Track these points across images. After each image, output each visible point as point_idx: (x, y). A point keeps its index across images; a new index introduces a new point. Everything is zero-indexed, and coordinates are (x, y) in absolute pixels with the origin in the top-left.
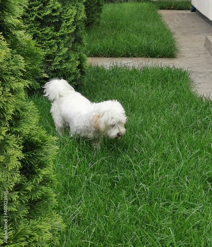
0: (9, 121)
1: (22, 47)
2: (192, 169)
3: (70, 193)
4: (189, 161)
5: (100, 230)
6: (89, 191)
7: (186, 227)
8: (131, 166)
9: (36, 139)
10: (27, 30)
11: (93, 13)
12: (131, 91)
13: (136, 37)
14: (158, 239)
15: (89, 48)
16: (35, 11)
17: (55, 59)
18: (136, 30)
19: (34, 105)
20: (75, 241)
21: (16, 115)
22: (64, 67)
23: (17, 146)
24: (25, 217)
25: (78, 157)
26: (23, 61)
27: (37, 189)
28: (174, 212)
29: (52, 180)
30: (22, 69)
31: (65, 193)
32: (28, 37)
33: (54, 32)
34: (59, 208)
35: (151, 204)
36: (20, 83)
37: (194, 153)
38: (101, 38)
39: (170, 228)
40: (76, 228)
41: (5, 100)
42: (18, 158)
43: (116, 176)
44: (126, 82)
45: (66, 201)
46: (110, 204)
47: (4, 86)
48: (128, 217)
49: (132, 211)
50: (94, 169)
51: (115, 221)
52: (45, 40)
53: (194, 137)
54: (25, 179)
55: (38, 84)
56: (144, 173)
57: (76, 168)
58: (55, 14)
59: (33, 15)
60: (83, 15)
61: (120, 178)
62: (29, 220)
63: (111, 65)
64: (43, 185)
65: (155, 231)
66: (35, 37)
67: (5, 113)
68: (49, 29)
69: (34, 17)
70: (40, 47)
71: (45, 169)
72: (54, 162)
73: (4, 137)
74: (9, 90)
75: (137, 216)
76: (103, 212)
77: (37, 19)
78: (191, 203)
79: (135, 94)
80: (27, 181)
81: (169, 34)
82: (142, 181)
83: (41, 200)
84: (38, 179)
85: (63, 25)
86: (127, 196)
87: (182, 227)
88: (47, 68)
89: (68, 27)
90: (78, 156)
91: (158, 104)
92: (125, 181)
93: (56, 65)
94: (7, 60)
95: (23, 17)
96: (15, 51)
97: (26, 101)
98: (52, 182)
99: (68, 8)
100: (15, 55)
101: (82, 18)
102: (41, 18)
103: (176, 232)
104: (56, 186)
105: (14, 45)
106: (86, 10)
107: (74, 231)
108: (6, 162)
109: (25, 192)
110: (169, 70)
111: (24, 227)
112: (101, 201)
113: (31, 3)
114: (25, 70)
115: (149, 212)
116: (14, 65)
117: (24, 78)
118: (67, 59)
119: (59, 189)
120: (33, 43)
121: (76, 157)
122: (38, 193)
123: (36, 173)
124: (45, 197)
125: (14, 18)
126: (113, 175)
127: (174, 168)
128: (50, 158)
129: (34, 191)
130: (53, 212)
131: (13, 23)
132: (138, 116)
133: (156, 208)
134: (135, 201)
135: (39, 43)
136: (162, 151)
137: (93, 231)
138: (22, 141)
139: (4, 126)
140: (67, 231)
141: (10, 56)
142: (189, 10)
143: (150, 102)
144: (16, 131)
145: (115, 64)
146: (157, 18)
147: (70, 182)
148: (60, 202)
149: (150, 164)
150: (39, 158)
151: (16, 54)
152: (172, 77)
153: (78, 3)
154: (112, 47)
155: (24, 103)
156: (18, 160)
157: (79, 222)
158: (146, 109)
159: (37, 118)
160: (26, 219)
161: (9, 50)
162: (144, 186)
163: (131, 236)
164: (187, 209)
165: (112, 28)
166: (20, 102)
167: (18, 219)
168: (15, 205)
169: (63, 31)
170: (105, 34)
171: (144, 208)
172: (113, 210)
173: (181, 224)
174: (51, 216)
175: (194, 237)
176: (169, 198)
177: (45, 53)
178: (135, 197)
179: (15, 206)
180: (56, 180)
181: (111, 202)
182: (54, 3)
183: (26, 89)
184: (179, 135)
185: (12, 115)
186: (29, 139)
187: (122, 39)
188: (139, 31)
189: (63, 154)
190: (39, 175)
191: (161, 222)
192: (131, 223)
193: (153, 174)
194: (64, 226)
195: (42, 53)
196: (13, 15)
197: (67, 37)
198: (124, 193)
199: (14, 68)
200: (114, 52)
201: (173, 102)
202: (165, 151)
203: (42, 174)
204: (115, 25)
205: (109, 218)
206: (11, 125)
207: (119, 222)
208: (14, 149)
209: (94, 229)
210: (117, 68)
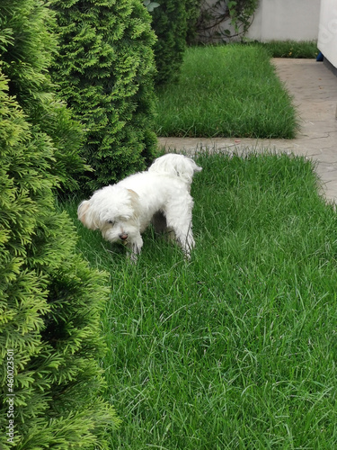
0: (26, 246)
1: (49, 120)
2: (318, 326)
3: (128, 366)
4: (313, 312)
5: (179, 428)
6: (160, 361)
7: (308, 424)
8: (231, 321)
9: (72, 276)
10: (57, 91)
11: (168, 63)
12: (232, 194)
13: (239, 103)
14: (270, 443)
15: (160, 122)
16: (71, 60)
17: (105, 140)
18: (240, 92)
19: (68, 217)
20: (137, 446)
21: (39, 234)
22: (118, 153)
23: (38, 291)
24: (40, 416)
25: (142, 305)
26: (51, 144)
27: (70, 365)
28: (292, 398)
29: (97, 346)
30: (48, 157)
31: (120, 366)
32: (60, 104)
33: (103, 94)
34: (108, 392)
35: (260, 385)
36: (45, 181)
37: (320, 299)
38: (181, 105)
39: (286, 425)
40: (138, 425)
41: (21, 209)
42: (39, 312)
43: (206, 337)
44: (223, 179)
45: (122, 379)
46: (195, 384)
47: (19, 186)
48: (225, 405)
49: (233, 395)
50: (169, 325)
51: (203, 413)
52: (87, 108)
53: (320, 271)
54: (48, 349)
55: (75, 182)
56: (250, 333)
57: (138, 323)
58: (105, 65)
59: (67, 66)
60: (151, 67)
61: (212, 340)
62: (48, 420)
63: (198, 150)
64: (81, 355)
65: (265, 430)
66: (71, 102)
67: (20, 231)
68: (94, 89)
69: (70, 69)
70: (79, 120)
71: (86, 328)
72: (102, 314)
73: (18, 275)
74: (27, 192)
75: (240, 403)
76: (183, 397)
77: (74, 74)
78: (316, 383)
79: (237, 199)
80: (52, 353)
81: (286, 98)
82: (247, 346)
83: (77, 382)
84: (72, 347)
85: (118, 83)
86: (224, 371)
87: (304, 424)
88: (91, 154)
89: (126, 86)
90: (142, 302)
91: (270, 217)
92: (222, 346)
93: (105, 150)
94: (24, 143)
95: (52, 70)
96: (37, 127)
97: (56, 211)
98: (97, 350)
99: (126, 55)
100: (37, 134)
101: (150, 72)
102: (80, 71)
103: (294, 432)
104: (103, 356)
105: (36, 116)
106: (156, 58)
107: (134, 430)
108: (19, 320)
109: (47, 372)
110: (286, 159)
111: (39, 432)
112: (180, 379)
113: (64, 46)
114: (54, 159)
115: (258, 397)
116: (36, 151)
117: (53, 172)
118: (125, 141)
119: (109, 360)
120: (68, 113)
121: (139, 305)
122: (71, 371)
123: (70, 336)
124: (83, 377)
125: (35, 72)
126: (202, 335)
127: (292, 323)
128: (95, 308)
129: (64, 368)
130: (98, 400)
131: (34, 81)
132: (243, 236)
133: (267, 391)
134: (238, 379)
135: (77, 114)
136: (275, 295)
137: (167, 429)
138: (47, 282)
139: (18, 256)
140: (123, 430)
141: (29, 135)
142: (313, 58)
143: (259, 212)
144: (38, 264)
145: (204, 149)
146: (269, 72)
147: (128, 347)
148: (111, 381)
149: (259, 316)
150: (76, 310)
151: (39, 132)
152: (290, 171)
153: (143, 47)
154: (200, 121)
155: (52, 213)
156: (40, 317)
157: (143, 415)
158: (253, 223)
159: (74, 240)
160: (43, 419)
161: (27, 126)
162: (250, 353)
163: (231, 438)
164: (311, 392)
165: (200, 87)
166: (45, 212)
167: (26, 419)
168: (24, 395)
169: (118, 92)
170: (188, 99)
171: (249, 391)
172: (201, 394)
173: (302, 419)
174: (94, 407)
175: (320, 439)
176: (285, 374)
177: (88, 130)
178: (237, 372)
179: (24, 398)
180: (105, 344)
181: (197, 381)
182: (102, 46)
183: (55, 190)
184: (300, 269)
185: (32, 236)
186: (60, 277)
187: (216, 107)
188: (243, 93)
189: (117, 299)
190: (75, 340)
191: (275, 413)
192: (230, 417)
193: (262, 334)
194: (118, 421)
195: (83, 130)
196: (34, 67)
197: (124, 104)
198: (219, 366)
199: (36, 155)
200: (203, 128)
201: (292, 212)
202: (280, 295)
203: (80, 338)
204: (206, 83)
205: (194, 408)
206: (30, 253)
207: (210, 413)
208: (33, 296)
209: (169, 426)
210: (207, 156)
